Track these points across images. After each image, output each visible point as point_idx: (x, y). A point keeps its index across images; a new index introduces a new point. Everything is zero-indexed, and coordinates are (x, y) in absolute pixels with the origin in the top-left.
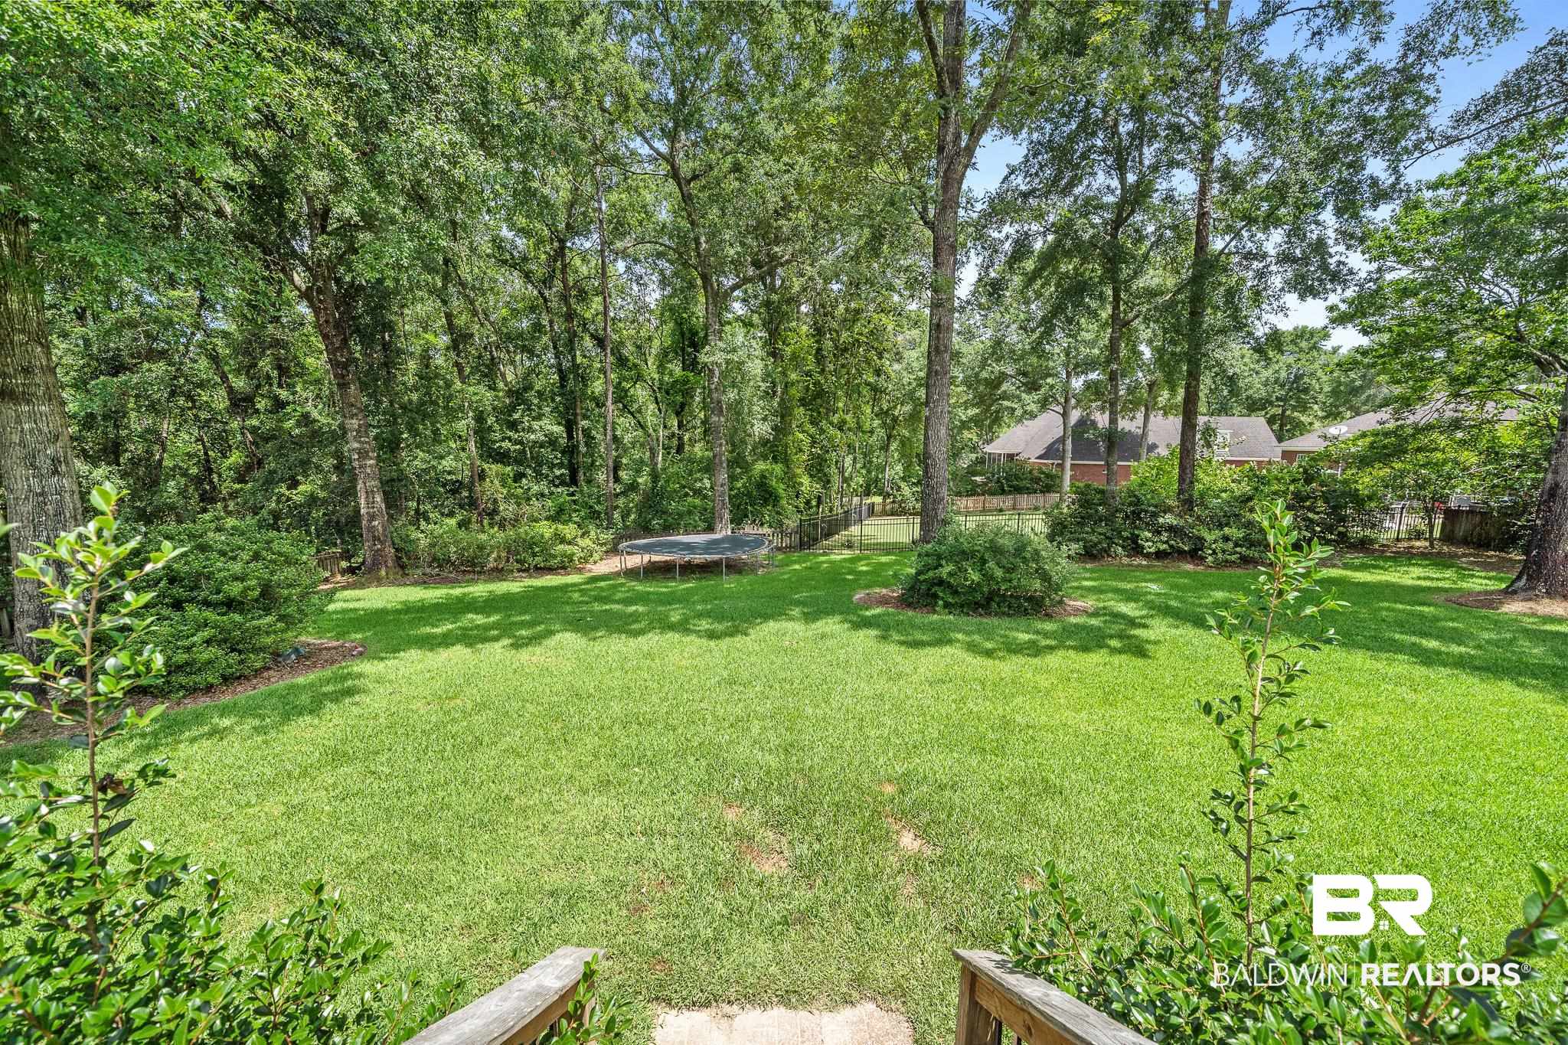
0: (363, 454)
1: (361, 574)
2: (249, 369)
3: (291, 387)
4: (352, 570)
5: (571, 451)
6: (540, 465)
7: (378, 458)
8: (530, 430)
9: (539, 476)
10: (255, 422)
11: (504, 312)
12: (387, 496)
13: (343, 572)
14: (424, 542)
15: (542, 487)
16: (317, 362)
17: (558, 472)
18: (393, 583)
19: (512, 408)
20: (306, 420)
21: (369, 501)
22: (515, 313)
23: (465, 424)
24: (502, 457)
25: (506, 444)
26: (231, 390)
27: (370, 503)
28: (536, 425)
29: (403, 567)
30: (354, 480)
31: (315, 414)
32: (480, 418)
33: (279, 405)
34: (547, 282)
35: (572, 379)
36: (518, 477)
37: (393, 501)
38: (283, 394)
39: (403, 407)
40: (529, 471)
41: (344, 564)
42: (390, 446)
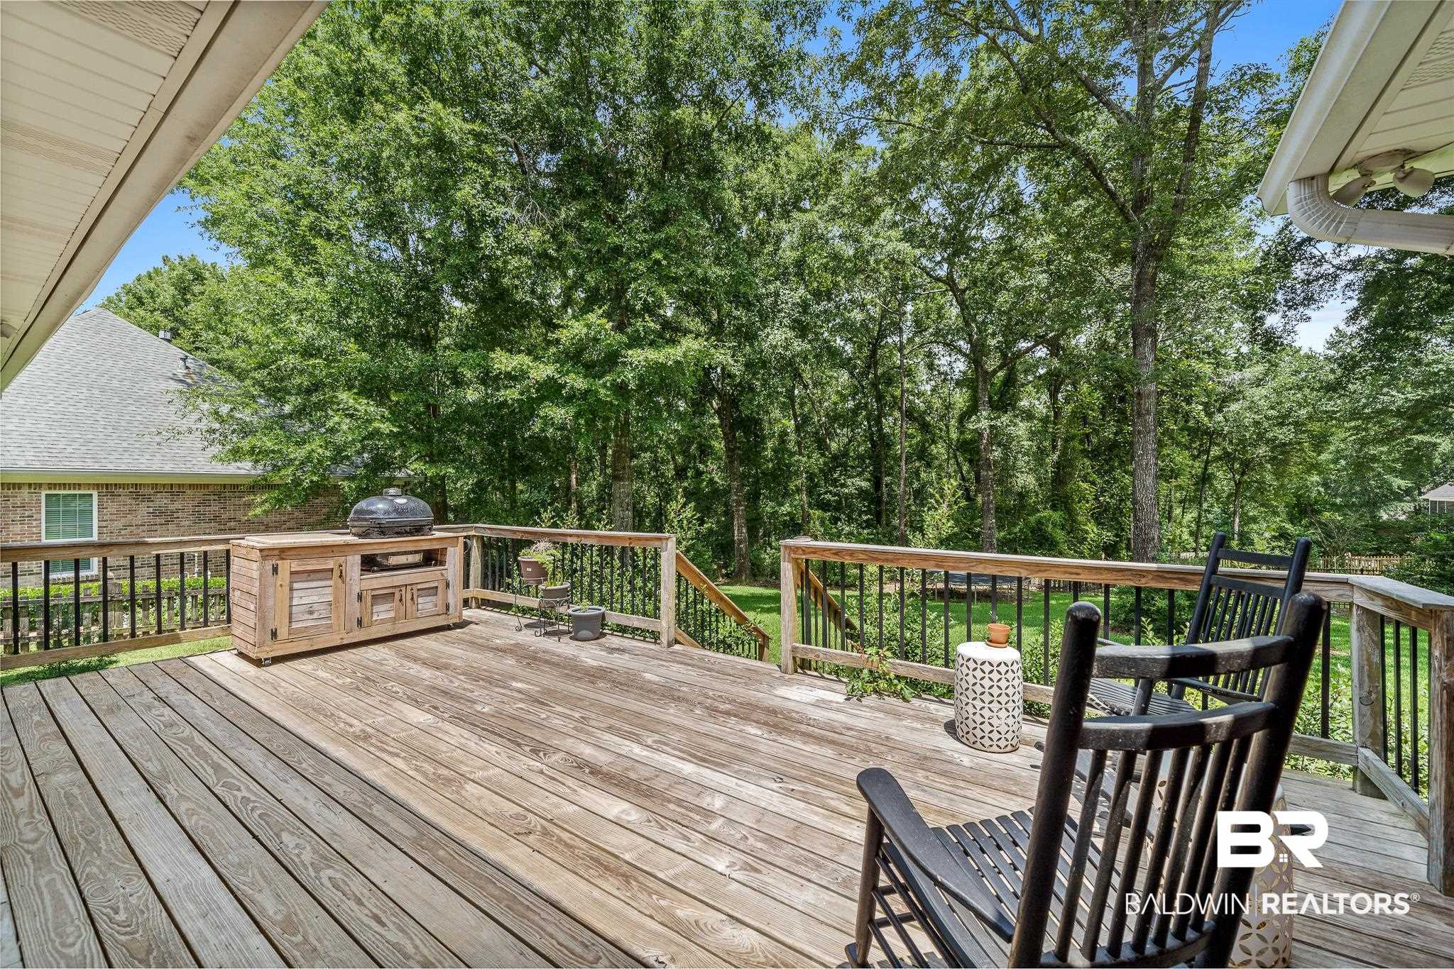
0: (738, 503)
1: (733, 578)
2: (685, 453)
3: (704, 463)
4: (727, 575)
5: (878, 501)
6: (852, 511)
7: (747, 507)
8: (843, 486)
9: (850, 520)
10: (686, 484)
11: (834, 398)
12: (749, 530)
13: (723, 576)
14: (768, 561)
15: (852, 528)
16: (719, 445)
17: (865, 518)
18: (748, 585)
19: (833, 469)
20: (711, 481)
21: (739, 533)
22: (844, 398)
23: (800, 481)
24: (824, 506)
25: (828, 496)
26: (675, 464)
27: (740, 532)
28: (849, 482)
29: (755, 576)
30: (733, 518)
31: (716, 479)
32: (811, 477)
33: (699, 474)
34: (864, 374)
35: (880, 444)
36: (835, 520)
37: (752, 532)
38: (701, 467)
39: (763, 473)
40: (843, 516)
41: (724, 571)
42: (754, 497)
